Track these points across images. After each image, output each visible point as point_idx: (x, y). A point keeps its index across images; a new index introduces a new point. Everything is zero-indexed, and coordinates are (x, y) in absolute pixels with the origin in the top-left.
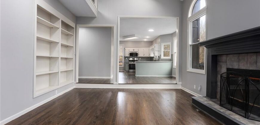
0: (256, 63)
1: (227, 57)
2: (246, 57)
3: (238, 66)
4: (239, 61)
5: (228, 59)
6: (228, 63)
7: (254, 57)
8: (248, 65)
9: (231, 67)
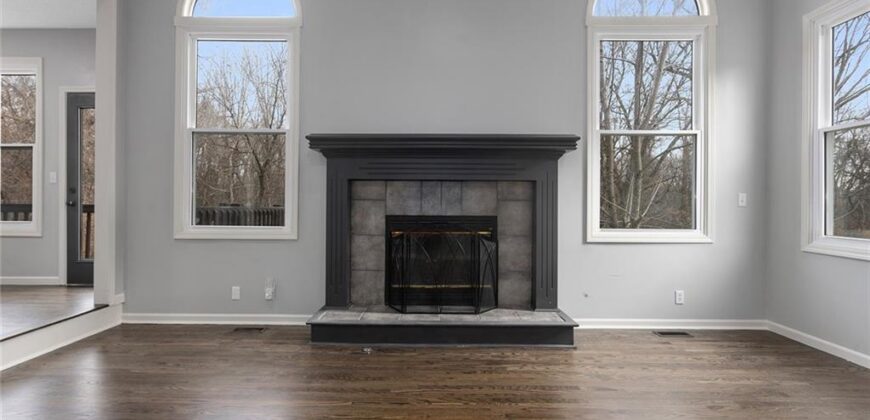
0: (461, 200)
1: (386, 186)
2: (439, 189)
3: (418, 209)
4: (422, 196)
5: (389, 191)
6: (390, 203)
7: (456, 190)
8: (444, 206)
9: (398, 213)
